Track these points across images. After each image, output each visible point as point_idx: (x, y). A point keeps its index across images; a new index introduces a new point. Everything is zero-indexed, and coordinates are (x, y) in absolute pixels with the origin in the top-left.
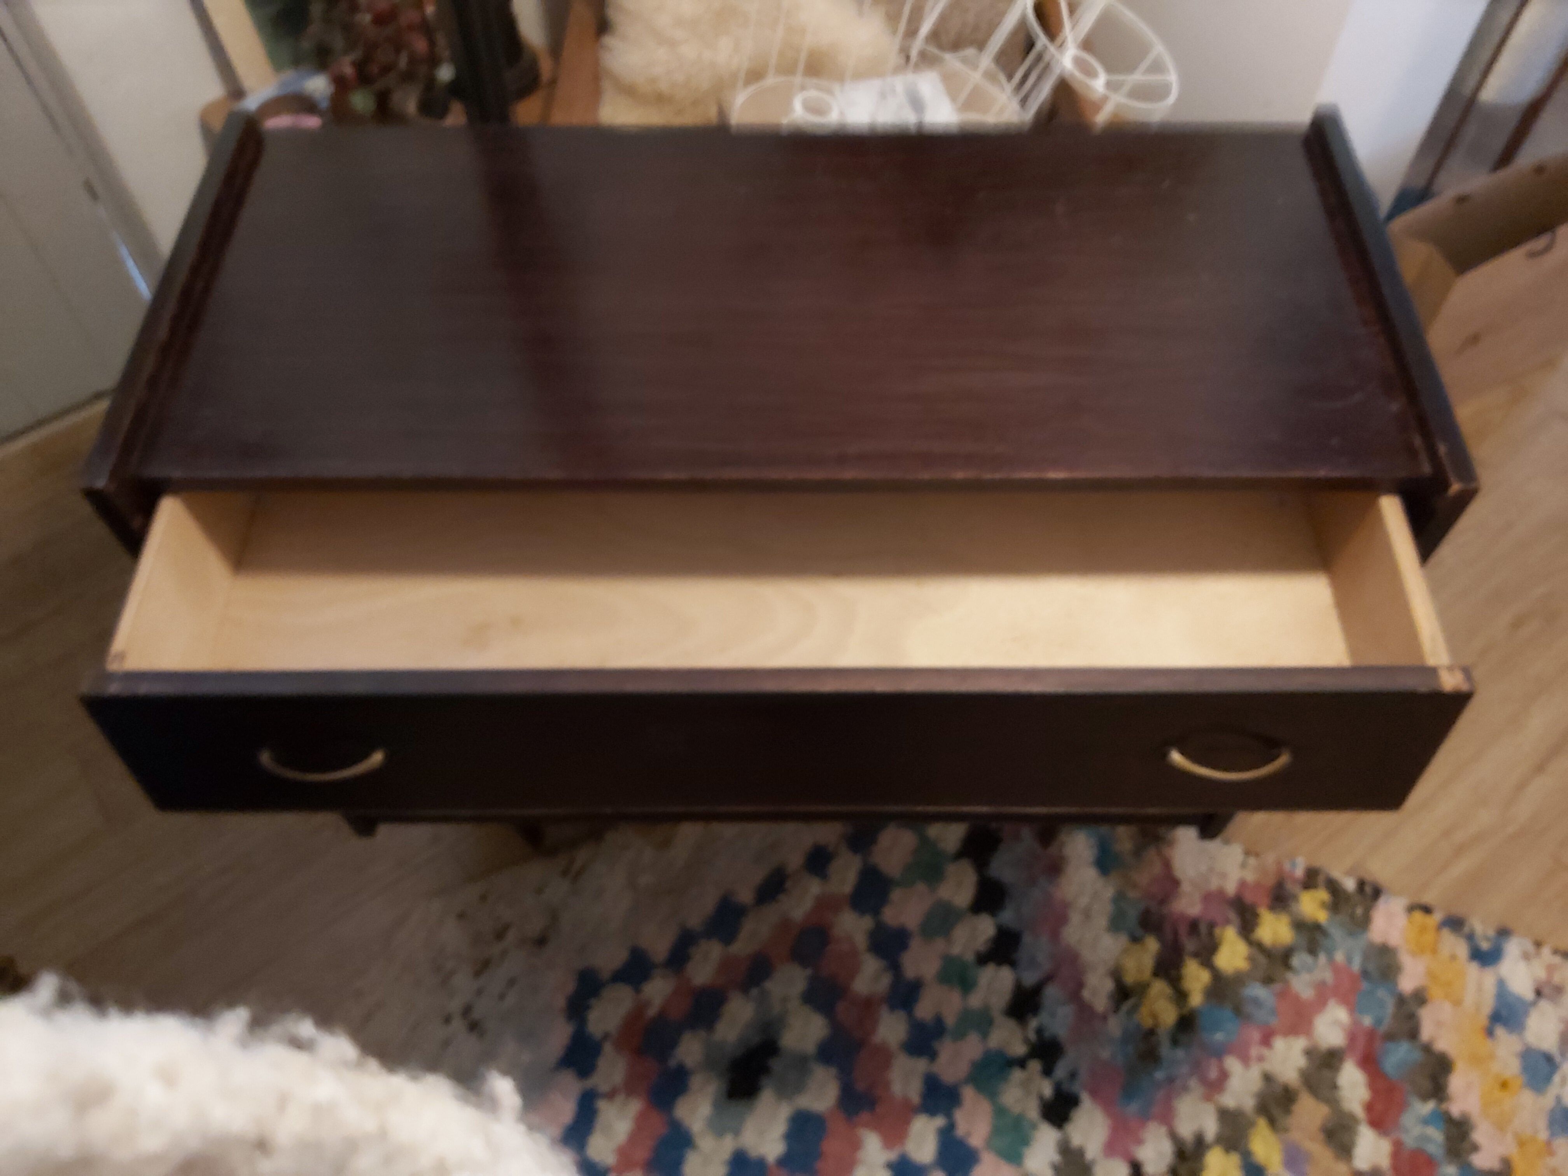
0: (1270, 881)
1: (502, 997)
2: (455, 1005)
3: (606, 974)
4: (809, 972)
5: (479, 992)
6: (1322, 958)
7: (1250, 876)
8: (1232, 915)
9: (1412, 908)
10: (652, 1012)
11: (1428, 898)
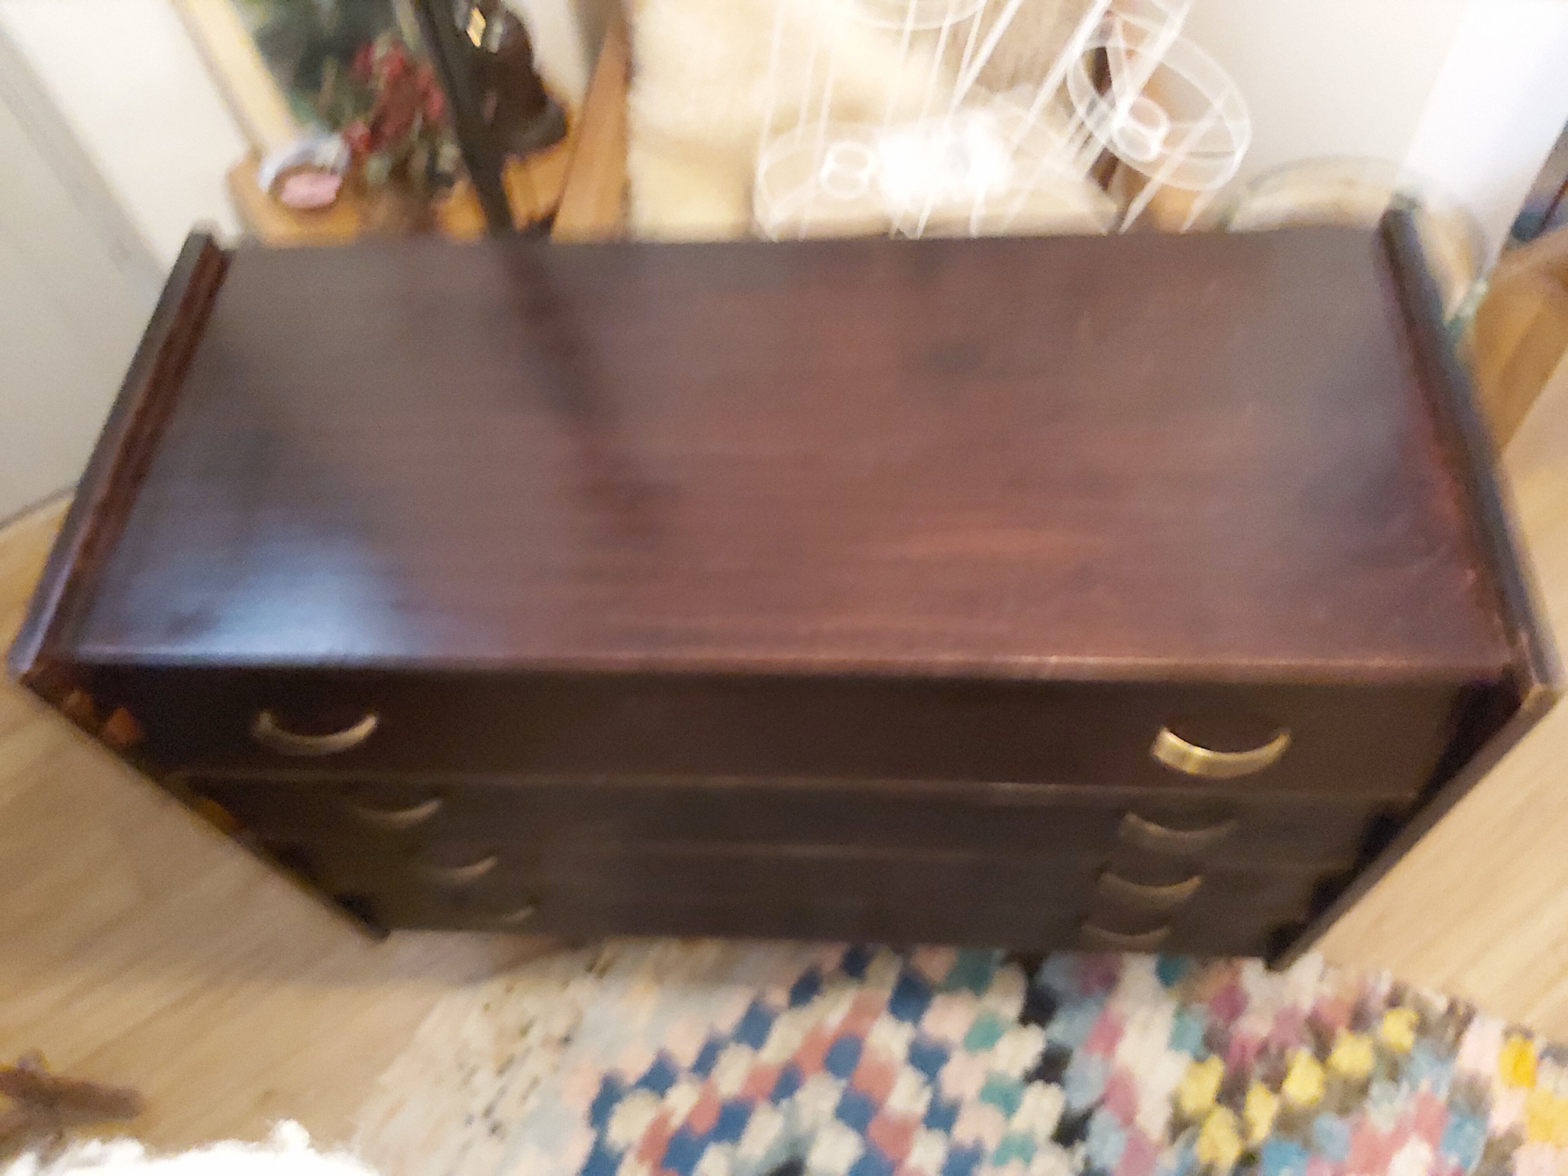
0: (1350, 999)
1: (524, 1097)
2: (478, 1105)
3: (631, 1078)
4: (843, 1083)
5: (502, 1092)
6: (1405, 1086)
7: (1328, 990)
8: (1308, 1037)
9: (1508, 1034)
10: (676, 1122)
11: (1529, 1020)
